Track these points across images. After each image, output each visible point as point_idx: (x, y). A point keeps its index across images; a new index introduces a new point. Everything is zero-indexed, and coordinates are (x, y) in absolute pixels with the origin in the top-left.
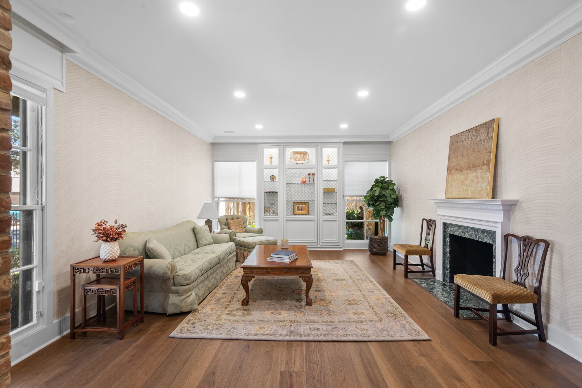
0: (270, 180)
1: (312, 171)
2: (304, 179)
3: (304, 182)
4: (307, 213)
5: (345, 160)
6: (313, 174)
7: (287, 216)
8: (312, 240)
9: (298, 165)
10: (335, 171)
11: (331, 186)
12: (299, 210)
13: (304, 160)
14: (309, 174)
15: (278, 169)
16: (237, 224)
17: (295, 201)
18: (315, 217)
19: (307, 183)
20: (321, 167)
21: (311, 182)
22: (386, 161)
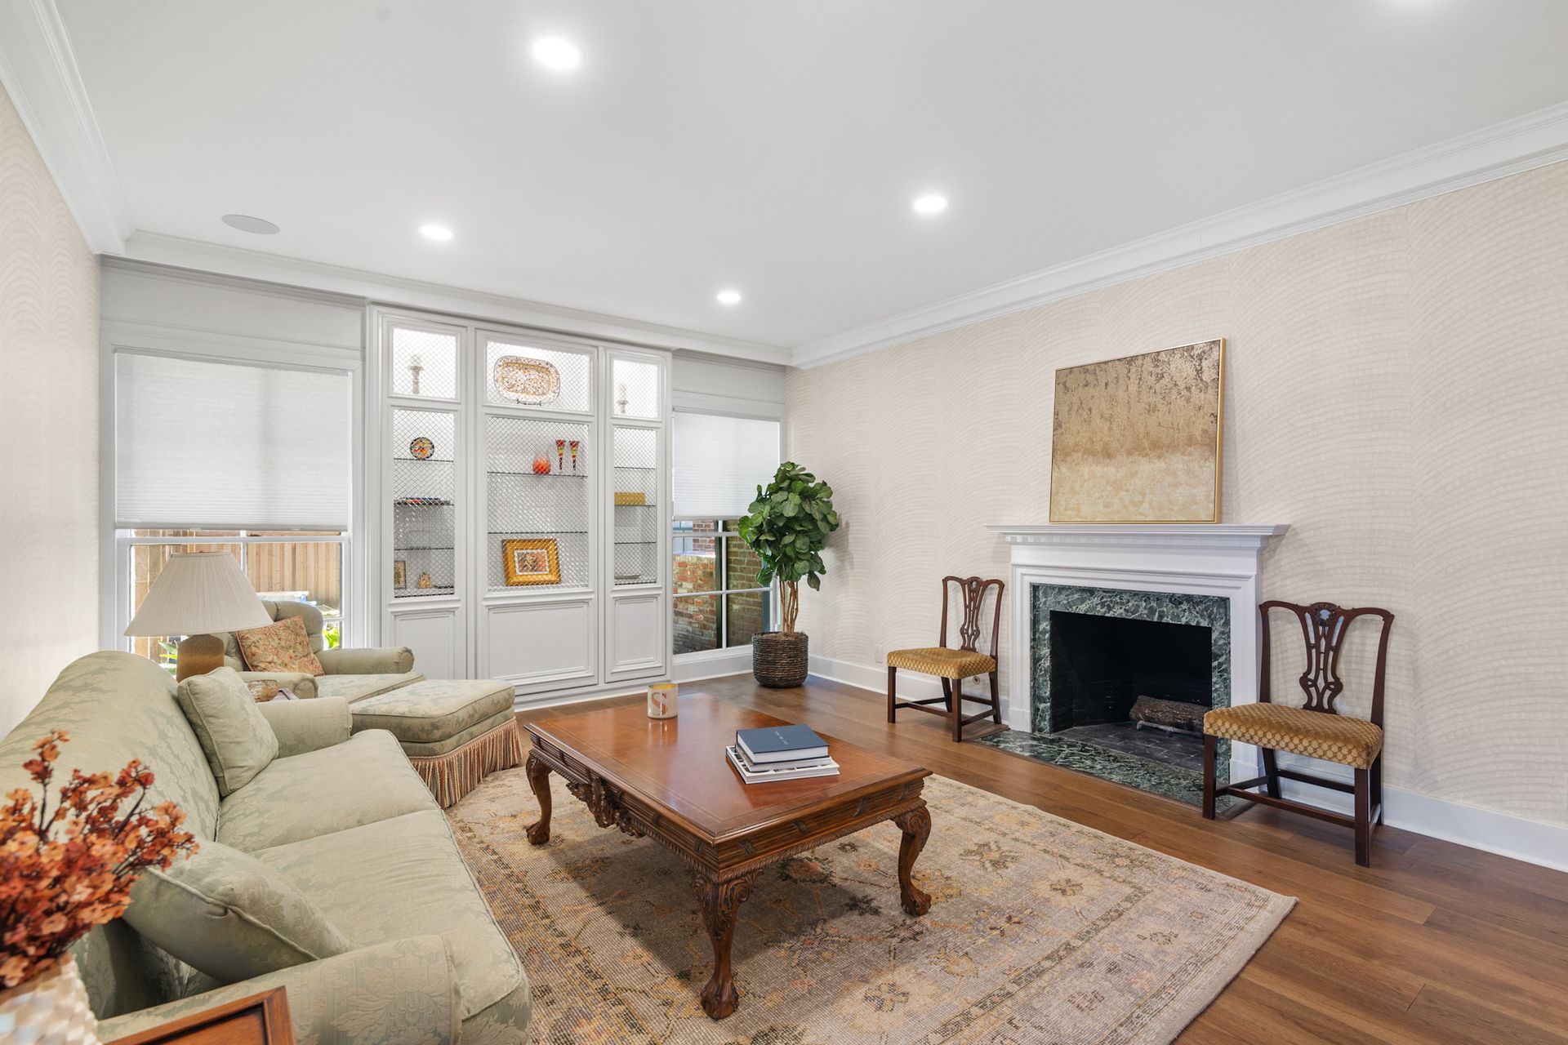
0: (410, 456)
1: (568, 433)
2: (543, 460)
3: (541, 470)
4: (552, 578)
5: (677, 406)
6: (574, 444)
7: (489, 590)
8: (582, 667)
9: (521, 406)
10: (651, 437)
11: (633, 485)
12: (524, 567)
13: (544, 394)
14: (560, 443)
15: (452, 415)
16: (283, 643)
17: (508, 537)
18: (591, 590)
19: (555, 469)
20: (609, 421)
21: (568, 469)
22: (776, 419)
